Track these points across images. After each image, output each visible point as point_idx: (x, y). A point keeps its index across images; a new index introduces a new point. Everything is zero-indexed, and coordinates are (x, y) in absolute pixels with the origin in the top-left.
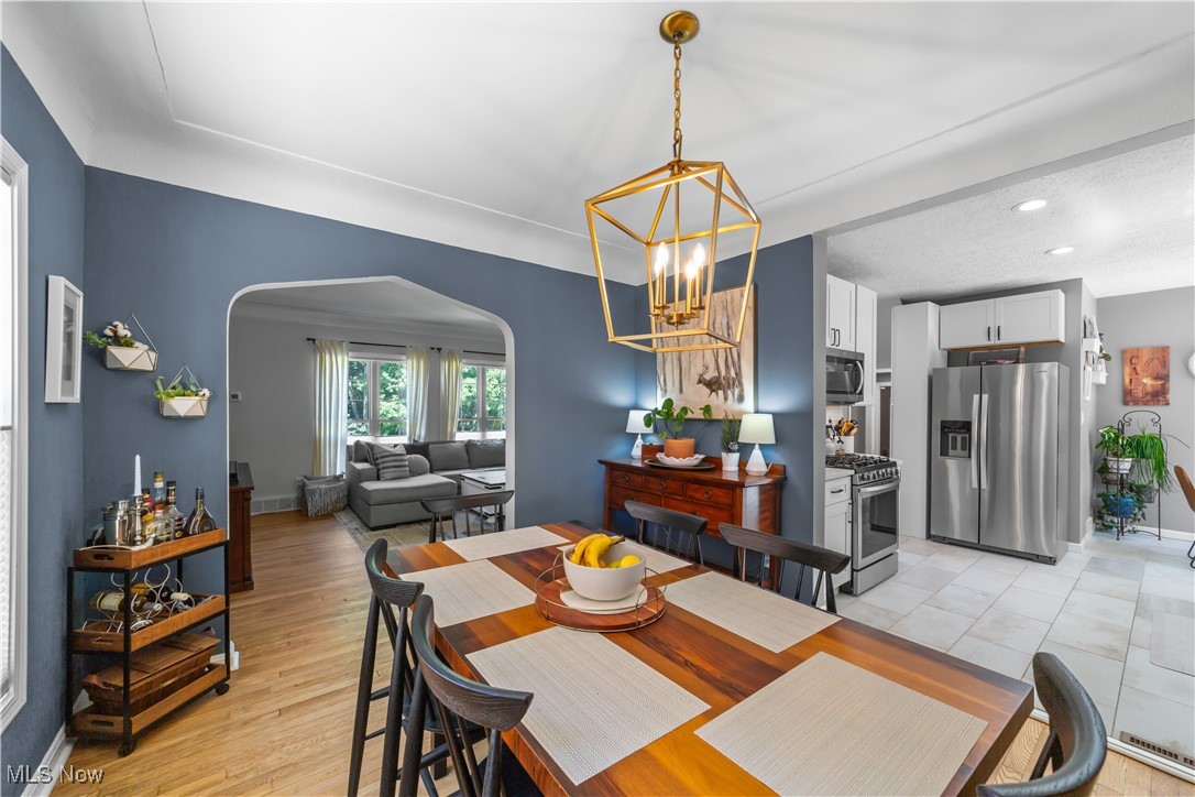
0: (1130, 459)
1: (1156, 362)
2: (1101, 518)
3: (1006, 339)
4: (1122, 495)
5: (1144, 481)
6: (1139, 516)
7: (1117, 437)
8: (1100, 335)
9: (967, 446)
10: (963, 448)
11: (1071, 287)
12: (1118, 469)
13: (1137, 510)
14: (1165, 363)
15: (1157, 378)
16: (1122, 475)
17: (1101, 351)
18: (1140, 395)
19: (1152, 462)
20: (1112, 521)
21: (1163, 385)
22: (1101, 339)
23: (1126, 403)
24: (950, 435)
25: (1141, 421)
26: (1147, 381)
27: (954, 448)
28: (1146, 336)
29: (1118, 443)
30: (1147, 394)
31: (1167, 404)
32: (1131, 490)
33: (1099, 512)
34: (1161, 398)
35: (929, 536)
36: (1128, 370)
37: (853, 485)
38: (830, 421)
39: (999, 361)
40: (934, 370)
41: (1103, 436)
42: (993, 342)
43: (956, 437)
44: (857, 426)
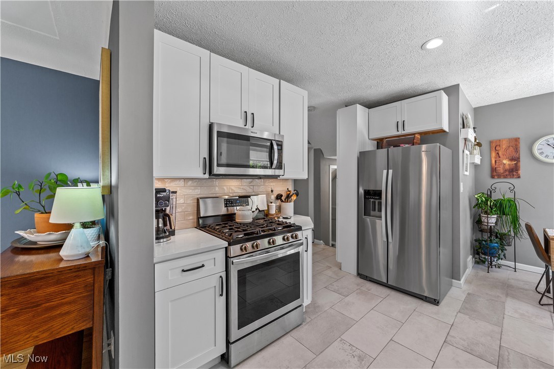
0: (496, 216)
1: (511, 149)
2: (478, 254)
3: (409, 129)
4: (491, 240)
5: (505, 231)
6: (502, 256)
7: (487, 201)
8: (474, 128)
9: (379, 209)
11: (452, 91)
12: (488, 223)
13: (500, 252)
14: (517, 150)
15: (512, 160)
16: (491, 226)
17: (475, 141)
18: (502, 171)
19: (510, 218)
20: (485, 258)
21: (516, 164)
22: (475, 132)
23: (493, 177)
24: (371, 200)
25: (502, 189)
26: (506, 162)
27: (374, 210)
28: (504, 131)
29: (487, 204)
30: (506, 171)
31: (519, 177)
32: (497, 237)
33: (477, 250)
34: (515, 173)
35: (359, 274)
36: (494, 154)
37: (227, 257)
38: (272, 191)
39: (401, 145)
40: (360, 152)
41: (478, 200)
42: (401, 132)
43: (375, 202)
44: (297, 195)
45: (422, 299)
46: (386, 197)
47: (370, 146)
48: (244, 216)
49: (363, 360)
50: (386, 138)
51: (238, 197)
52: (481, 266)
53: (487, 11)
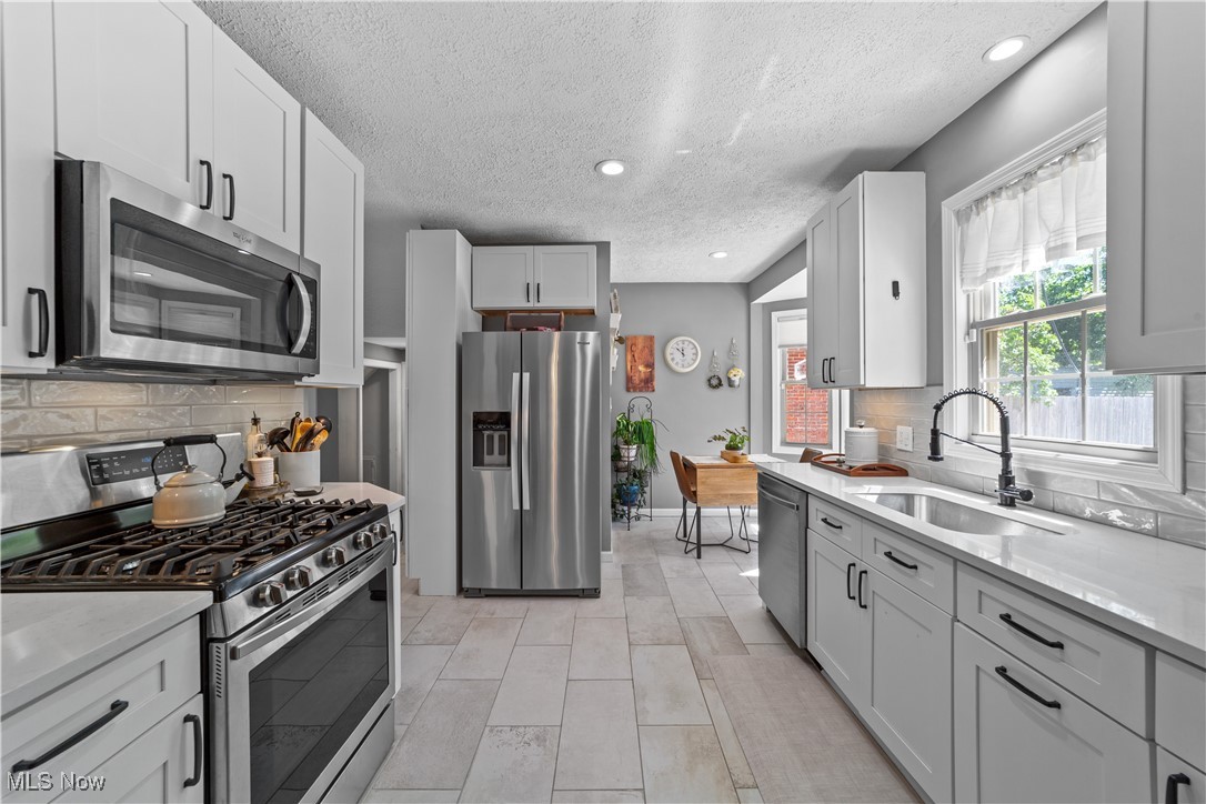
0: (635, 446)
1: (646, 350)
3: (547, 302)
4: (629, 481)
5: (643, 466)
7: (628, 424)
9: (505, 449)
10: (501, 453)
11: (603, 250)
12: (628, 457)
13: (639, 496)
14: (651, 352)
15: (647, 366)
16: (630, 462)
17: (617, 334)
18: (637, 382)
19: (648, 447)
20: (623, 510)
21: (651, 372)
23: (628, 390)
24: (486, 433)
25: (640, 407)
26: (641, 368)
27: (491, 452)
28: (640, 325)
29: (628, 430)
30: (641, 381)
31: (654, 390)
32: (635, 476)
34: (650, 385)
35: (462, 591)
36: (629, 357)
37: (206, 643)
38: (256, 421)
39: (540, 328)
40: (464, 334)
41: (618, 423)
42: (532, 304)
43: (493, 436)
44: (328, 428)
45: (577, 596)
46: (520, 425)
47: (474, 325)
48: (195, 505)
49: (545, 741)
50: (511, 311)
51: (161, 444)
52: (618, 524)
53: (679, 152)
